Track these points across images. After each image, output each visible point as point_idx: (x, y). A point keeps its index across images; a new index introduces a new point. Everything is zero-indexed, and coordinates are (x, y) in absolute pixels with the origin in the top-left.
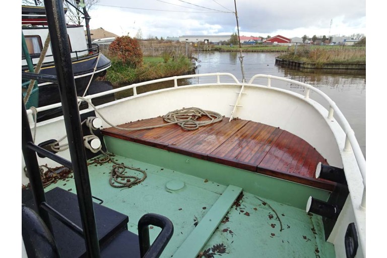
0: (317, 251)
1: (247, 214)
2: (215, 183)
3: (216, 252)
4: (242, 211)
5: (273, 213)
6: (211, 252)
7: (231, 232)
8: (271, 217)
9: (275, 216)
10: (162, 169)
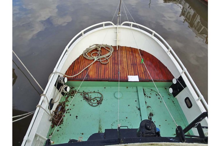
0: (173, 102)
1: (150, 97)
2: (131, 87)
3: (151, 116)
4: (148, 97)
5: (156, 93)
6: (150, 117)
7: (150, 107)
8: (157, 95)
9: (158, 94)
10: (105, 88)
